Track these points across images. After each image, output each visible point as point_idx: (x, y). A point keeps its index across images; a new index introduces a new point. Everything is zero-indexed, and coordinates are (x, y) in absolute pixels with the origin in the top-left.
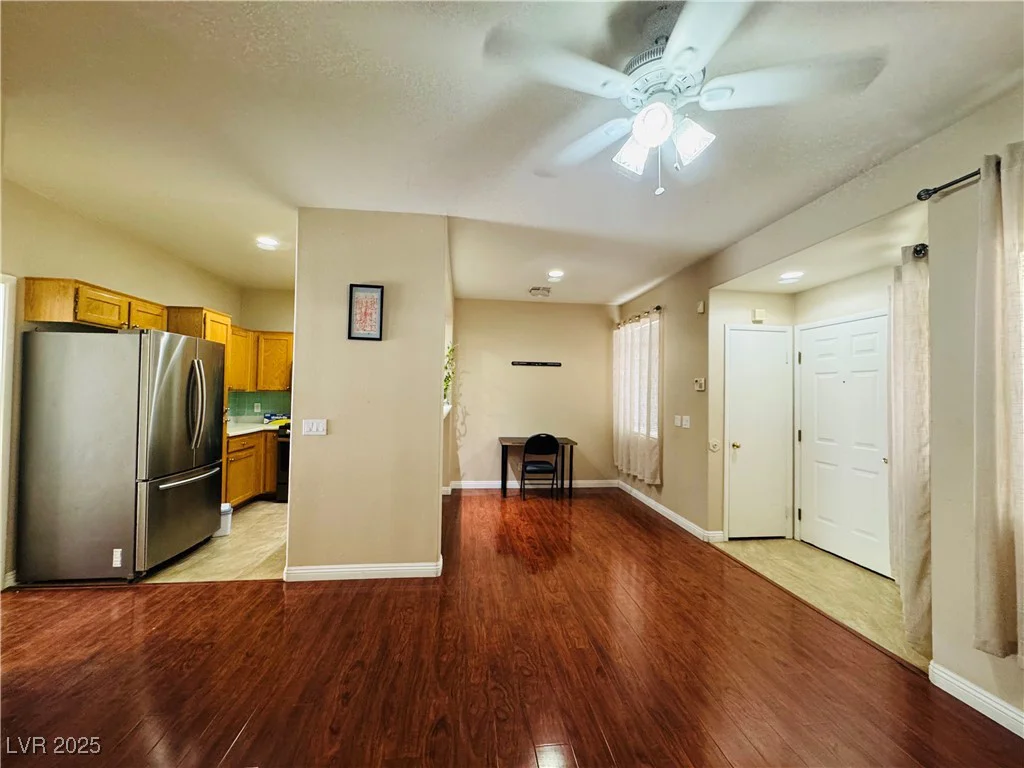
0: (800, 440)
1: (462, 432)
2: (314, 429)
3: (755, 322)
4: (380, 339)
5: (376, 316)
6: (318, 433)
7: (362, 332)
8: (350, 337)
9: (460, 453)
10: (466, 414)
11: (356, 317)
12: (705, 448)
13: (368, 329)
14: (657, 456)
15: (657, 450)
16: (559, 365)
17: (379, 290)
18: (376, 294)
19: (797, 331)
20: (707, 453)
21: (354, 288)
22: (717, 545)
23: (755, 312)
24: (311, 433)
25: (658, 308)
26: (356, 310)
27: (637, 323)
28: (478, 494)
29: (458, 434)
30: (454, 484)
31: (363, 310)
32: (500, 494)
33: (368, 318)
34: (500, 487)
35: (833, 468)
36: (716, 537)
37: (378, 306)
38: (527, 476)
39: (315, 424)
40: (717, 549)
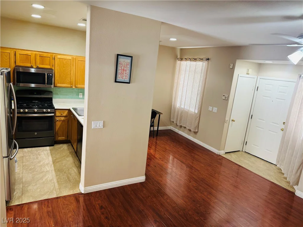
0: (251, 118)
2: (98, 126)
3: (247, 74)
4: (129, 83)
5: (128, 72)
6: (100, 127)
7: (121, 79)
8: (116, 82)
11: (119, 71)
12: (224, 121)
13: (124, 77)
17: (131, 58)
18: (128, 60)
19: (259, 79)
20: (224, 123)
21: (119, 56)
22: (223, 156)
23: (248, 70)
24: (96, 128)
25: (208, 59)
26: (119, 68)
31: (123, 68)
33: (125, 72)
35: (262, 129)
36: (222, 153)
37: (129, 66)
39: (98, 123)
40: (223, 157)
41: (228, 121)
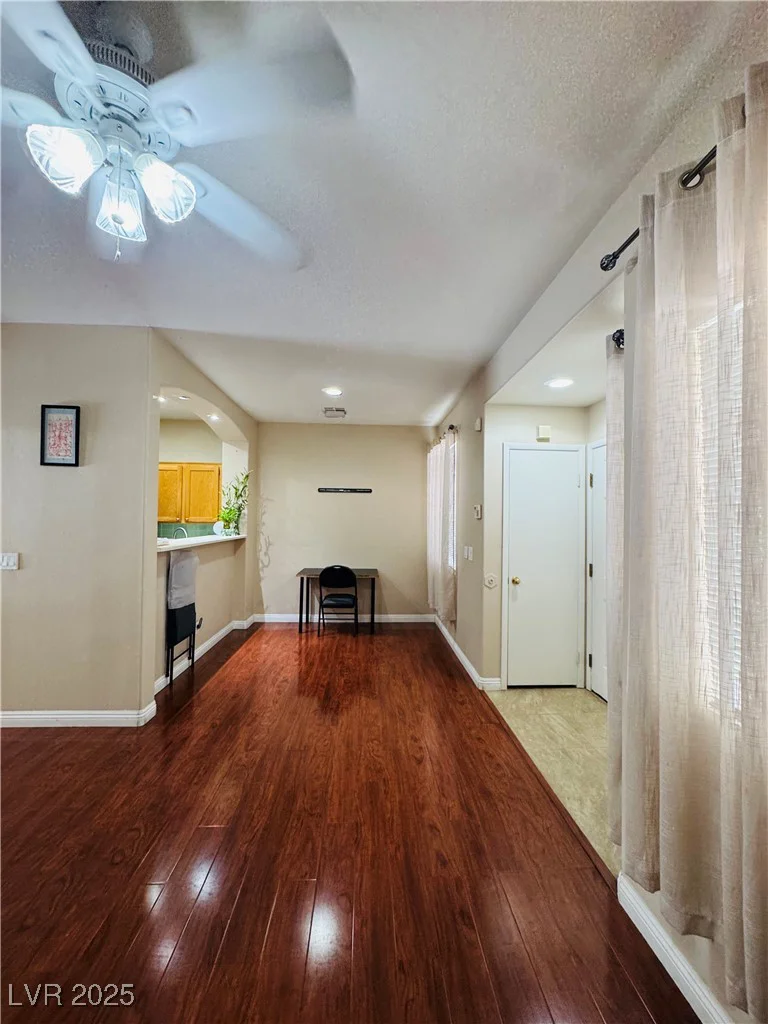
0: (591, 575)
1: (266, 564)
3: (540, 440)
4: (76, 464)
7: (56, 457)
8: (43, 463)
9: (262, 584)
10: (269, 544)
11: (50, 441)
12: (480, 583)
13: (63, 454)
14: (453, 591)
15: (452, 585)
16: (370, 491)
17: (75, 411)
18: (71, 415)
19: (589, 450)
20: (482, 590)
21: (46, 410)
22: (490, 694)
23: (539, 428)
25: (452, 427)
26: (49, 433)
27: (438, 446)
28: (276, 628)
29: (261, 565)
30: (257, 618)
31: (57, 433)
32: (298, 628)
33: (62, 441)
34: (298, 621)
36: (492, 685)
38: (325, 610)
40: (485, 697)
41: (497, 582)
